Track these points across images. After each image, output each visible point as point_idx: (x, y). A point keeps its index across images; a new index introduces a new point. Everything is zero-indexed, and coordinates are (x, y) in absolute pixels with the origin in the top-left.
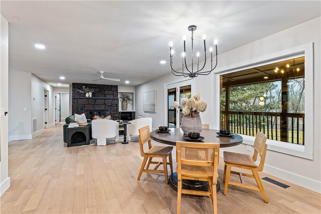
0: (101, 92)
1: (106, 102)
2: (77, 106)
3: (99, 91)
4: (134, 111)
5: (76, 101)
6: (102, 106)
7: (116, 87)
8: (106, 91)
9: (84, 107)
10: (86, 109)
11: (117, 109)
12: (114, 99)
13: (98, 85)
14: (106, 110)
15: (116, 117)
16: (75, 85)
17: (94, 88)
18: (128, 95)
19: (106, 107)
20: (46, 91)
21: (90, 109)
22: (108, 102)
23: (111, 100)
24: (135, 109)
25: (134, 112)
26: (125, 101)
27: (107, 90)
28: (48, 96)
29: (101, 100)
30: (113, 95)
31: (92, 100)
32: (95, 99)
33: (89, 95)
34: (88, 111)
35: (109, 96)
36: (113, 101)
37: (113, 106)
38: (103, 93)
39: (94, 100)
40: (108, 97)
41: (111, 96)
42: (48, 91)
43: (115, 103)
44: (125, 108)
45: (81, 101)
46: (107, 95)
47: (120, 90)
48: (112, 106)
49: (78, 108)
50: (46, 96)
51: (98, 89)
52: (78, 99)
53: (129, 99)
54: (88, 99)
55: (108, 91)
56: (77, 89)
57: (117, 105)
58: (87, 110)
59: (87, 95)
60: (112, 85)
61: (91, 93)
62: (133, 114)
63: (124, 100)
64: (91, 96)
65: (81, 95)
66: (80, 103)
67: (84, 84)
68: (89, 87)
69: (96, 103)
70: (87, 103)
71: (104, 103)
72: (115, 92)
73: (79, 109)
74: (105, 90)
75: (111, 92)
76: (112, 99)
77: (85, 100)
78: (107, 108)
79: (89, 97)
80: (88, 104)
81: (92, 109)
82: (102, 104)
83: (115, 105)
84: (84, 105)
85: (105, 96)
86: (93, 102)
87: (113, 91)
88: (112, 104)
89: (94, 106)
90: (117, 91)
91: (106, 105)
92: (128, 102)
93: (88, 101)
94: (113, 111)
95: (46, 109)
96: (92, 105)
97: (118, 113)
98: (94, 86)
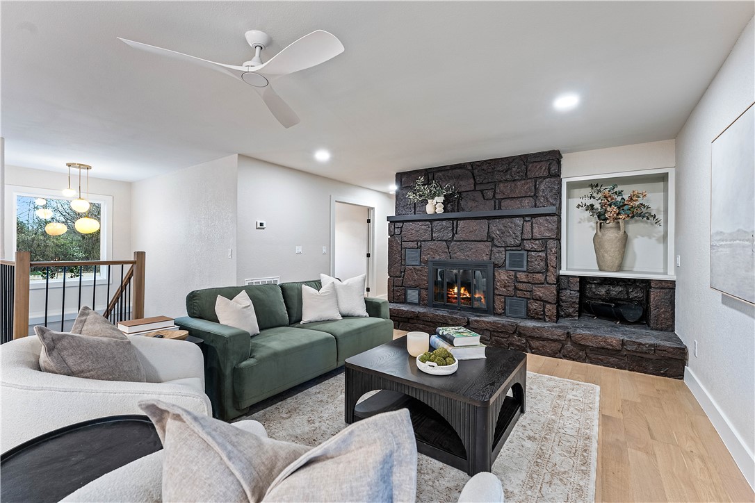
0: (482, 191)
1: (496, 228)
2: (399, 247)
3: (475, 190)
4: (671, 275)
5: (398, 231)
6: (481, 246)
7: (552, 160)
8: (502, 186)
9: (419, 250)
10: (424, 258)
11: (549, 266)
12: (535, 216)
13: (472, 164)
14: (496, 266)
15: (540, 299)
16: (404, 180)
17: (459, 177)
18: (628, 188)
19: (495, 249)
21: (437, 258)
22: (507, 232)
23: (519, 221)
24: (679, 268)
26: (609, 224)
27: (506, 181)
28: (371, 221)
29: (475, 223)
30: (535, 197)
31: (444, 223)
32: (453, 219)
33: (435, 206)
34: (430, 265)
35: (514, 203)
36: (528, 224)
37: (528, 245)
38: (489, 194)
39: (448, 224)
40: (510, 208)
41: (526, 201)
43: (537, 236)
45: (410, 231)
46: (508, 201)
47: (571, 172)
48: (520, 246)
49: (403, 252)
50: (369, 221)
51: (472, 181)
52: (403, 222)
53: (632, 212)
54: (431, 221)
55: (509, 184)
56: (406, 191)
57: (547, 245)
58: (428, 261)
59: (429, 209)
60: (526, 156)
61: (440, 199)
63: (602, 217)
64: (440, 210)
65: (418, 209)
66: (409, 236)
68: (439, 179)
69: (456, 238)
70: (427, 236)
71: (488, 236)
72: (542, 185)
73: (407, 258)
74: (501, 181)
75: (523, 187)
76: (523, 216)
77: (423, 226)
78: (500, 255)
79: (435, 213)
80: (432, 239)
81: (443, 257)
82: (478, 239)
83: (537, 242)
84: (419, 244)
85: (497, 206)
86: (448, 233)
87: (536, 179)
88: (523, 240)
89: (448, 248)
90: (558, 175)
91: (496, 242)
92: (634, 228)
93: (430, 229)
94: (525, 269)
95: (368, 255)
96: (445, 243)
97: (552, 279)
98: (458, 171)
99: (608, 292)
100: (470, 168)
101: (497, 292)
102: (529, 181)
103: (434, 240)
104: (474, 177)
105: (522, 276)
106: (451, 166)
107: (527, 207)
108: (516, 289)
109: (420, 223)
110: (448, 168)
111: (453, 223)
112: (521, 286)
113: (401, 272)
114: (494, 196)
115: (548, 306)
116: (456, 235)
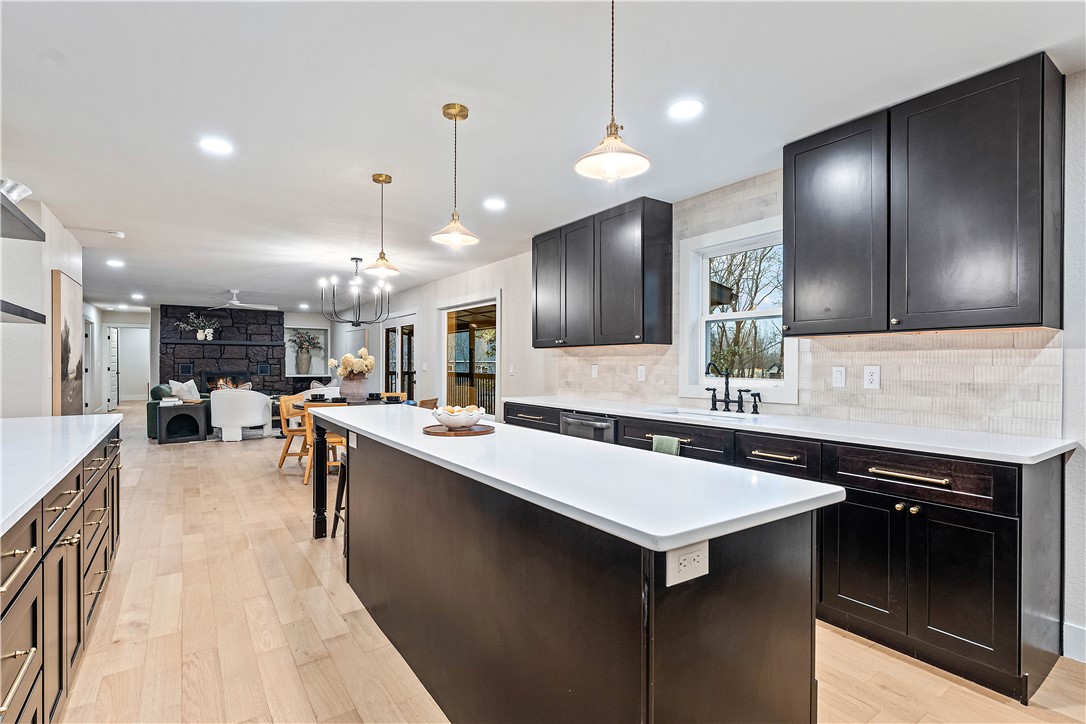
0: (238, 328)
1: (252, 352)
2: (172, 363)
3: (233, 326)
4: (329, 375)
5: (170, 351)
6: (241, 361)
7: (279, 315)
8: (251, 326)
9: (192, 365)
10: (197, 370)
11: (282, 371)
12: (274, 346)
13: (231, 310)
14: (252, 373)
15: (278, 390)
16: (169, 311)
17: (220, 317)
18: (313, 334)
19: (251, 364)
20: (87, 323)
21: (208, 369)
22: (258, 354)
23: (265, 348)
25: (329, 379)
26: (304, 350)
27: (254, 324)
28: (91, 336)
29: (237, 348)
30: (272, 335)
31: (214, 347)
32: (221, 345)
33: (205, 334)
34: (203, 375)
35: (259, 338)
36: (270, 350)
37: (271, 362)
38: (244, 331)
39: (218, 348)
40: (256, 340)
41: (266, 337)
42: (92, 323)
43: (275, 357)
44: (304, 367)
45: (182, 351)
46: (255, 336)
47: (289, 323)
48: (266, 362)
49: (176, 366)
51: (231, 320)
52: (176, 344)
53: (315, 346)
54: (203, 345)
55: (256, 326)
56: (173, 320)
57: (281, 361)
58: (201, 372)
59: (200, 336)
60: (266, 312)
61: (211, 331)
63: (301, 347)
64: (210, 338)
65: (184, 335)
66: (182, 354)
67: (193, 309)
68: (205, 316)
69: (223, 357)
70: (200, 355)
71: (247, 356)
72: (275, 329)
73: (181, 370)
74: (250, 323)
75: (264, 329)
76: (268, 346)
77: (194, 348)
78: (254, 368)
79: (205, 339)
80: (204, 357)
81: (213, 369)
82: (239, 358)
83: (275, 360)
84: (192, 361)
85: (248, 339)
86: (217, 354)
87: (271, 325)
88: (267, 359)
90: (282, 325)
91: (251, 360)
92: (313, 352)
93: (202, 351)
94: (269, 374)
96: (214, 360)
98: (220, 313)
100: (230, 312)
102: (267, 325)
104: (232, 318)
105: (266, 378)
107: (266, 340)
108: (264, 385)
109: (193, 346)
111: (221, 348)
112: (267, 384)
114: (246, 332)
116: (223, 355)
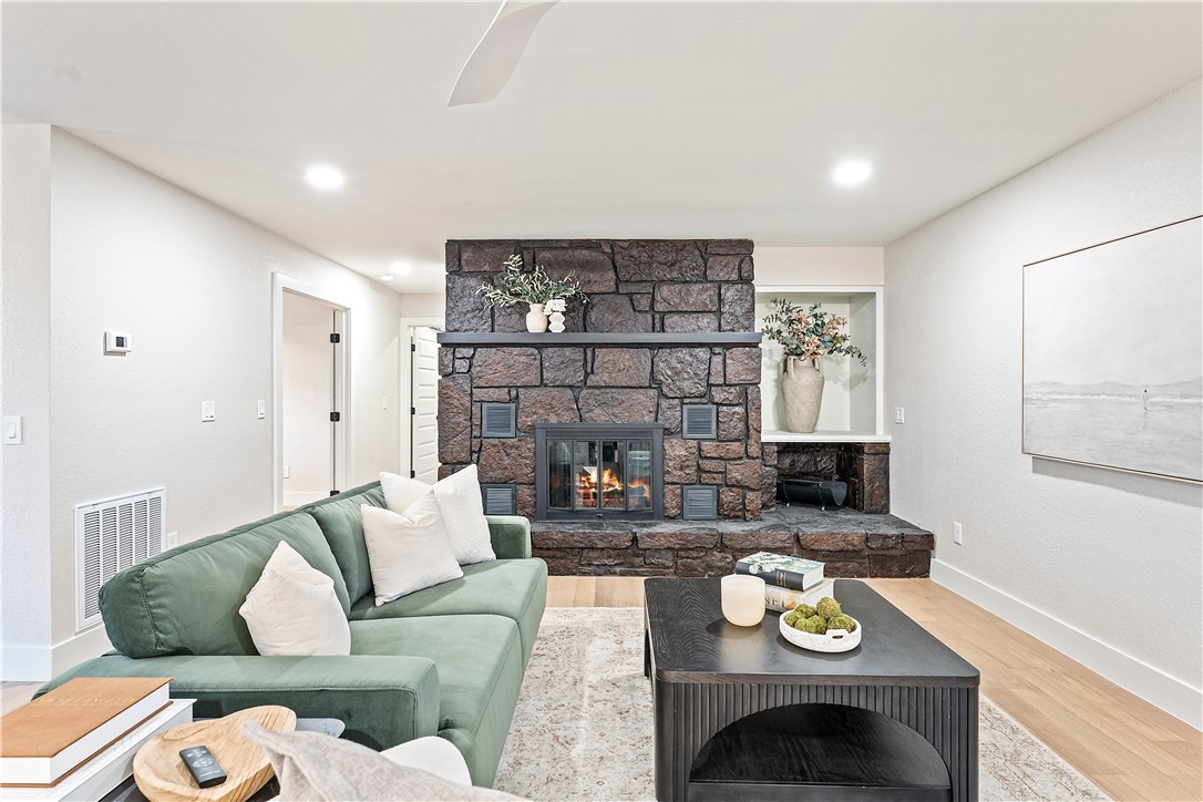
0: (630, 295)
1: (667, 363)
2: (466, 400)
3: (617, 292)
4: (880, 436)
5: (462, 366)
6: (639, 396)
8: (665, 290)
9: (513, 406)
10: (526, 421)
11: (750, 429)
12: (728, 346)
13: (612, 243)
14: (668, 432)
15: (738, 485)
16: (465, 256)
17: (585, 265)
18: (829, 310)
19: (664, 403)
21: (553, 420)
22: (684, 372)
23: (703, 353)
24: (892, 423)
25: (882, 451)
26: (805, 361)
27: (672, 281)
28: (343, 338)
29: (626, 354)
30: (719, 313)
31: (568, 351)
32: (585, 346)
33: (546, 316)
34: (540, 434)
35: (689, 322)
36: (717, 360)
37: (719, 395)
38: (644, 303)
39: (577, 354)
40: (679, 329)
41: (705, 320)
42: (350, 309)
43: (732, 379)
44: (805, 412)
45: (492, 366)
46: (676, 317)
47: (768, 277)
48: (707, 396)
49: (476, 409)
50: (335, 338)
51: (611, 274)
52: (475, 346)
53: (834, 344)
54: (540, 346)
55: (677, 287)
56: (472, 282)
57: (747, 394)
58: (533, 427)
59: (534, 322)
60: (706, 243)
61: (560, 305)
62: (868, 465)
63: (794, 352)
64: (558, 326)
65: (499, 320)
66: (489, 376)
67: (519, 246)
68: (549, 265)
69: (592, 381)
70: (533, 378)
71: (653, 378)
72: (730, 294)
73: (484, 422)
74: (662, 281)
75: (700, 295)
76: (710, 346)
77: (519, 357)
78: (672, 415)
79: (548, 330)
80: (543, 384)
81: (565, 419)
82: (633, 384)
83: (732, 390)
84: (514, 393)
85: (658, 325)
86: (575, 372)
87: (720, 284)
88: (710, 386)
89: (577, 402)
90: (746, 280)
91: (665, 390)
93: (537, 363)
94: (713, 435)
95: (335, 417)
96: (569, 391)
97: (754, 450)
98: (585, 254)
99: (792, 464)
100: (608, 250)
101: (668, 478)
102: (708, 285)
103: (546, 386)
104: (615, 268)
105: (708, 447)
106: (571, 242)
107: (704, 328)
108: (700, 469)
109: (516, 350)
110: (565, 245)
111: (585, 353)
112: (707, 465)
113: (472, 452)
114: (652, 307)
115: (750, 495)
116: (591, 377)
